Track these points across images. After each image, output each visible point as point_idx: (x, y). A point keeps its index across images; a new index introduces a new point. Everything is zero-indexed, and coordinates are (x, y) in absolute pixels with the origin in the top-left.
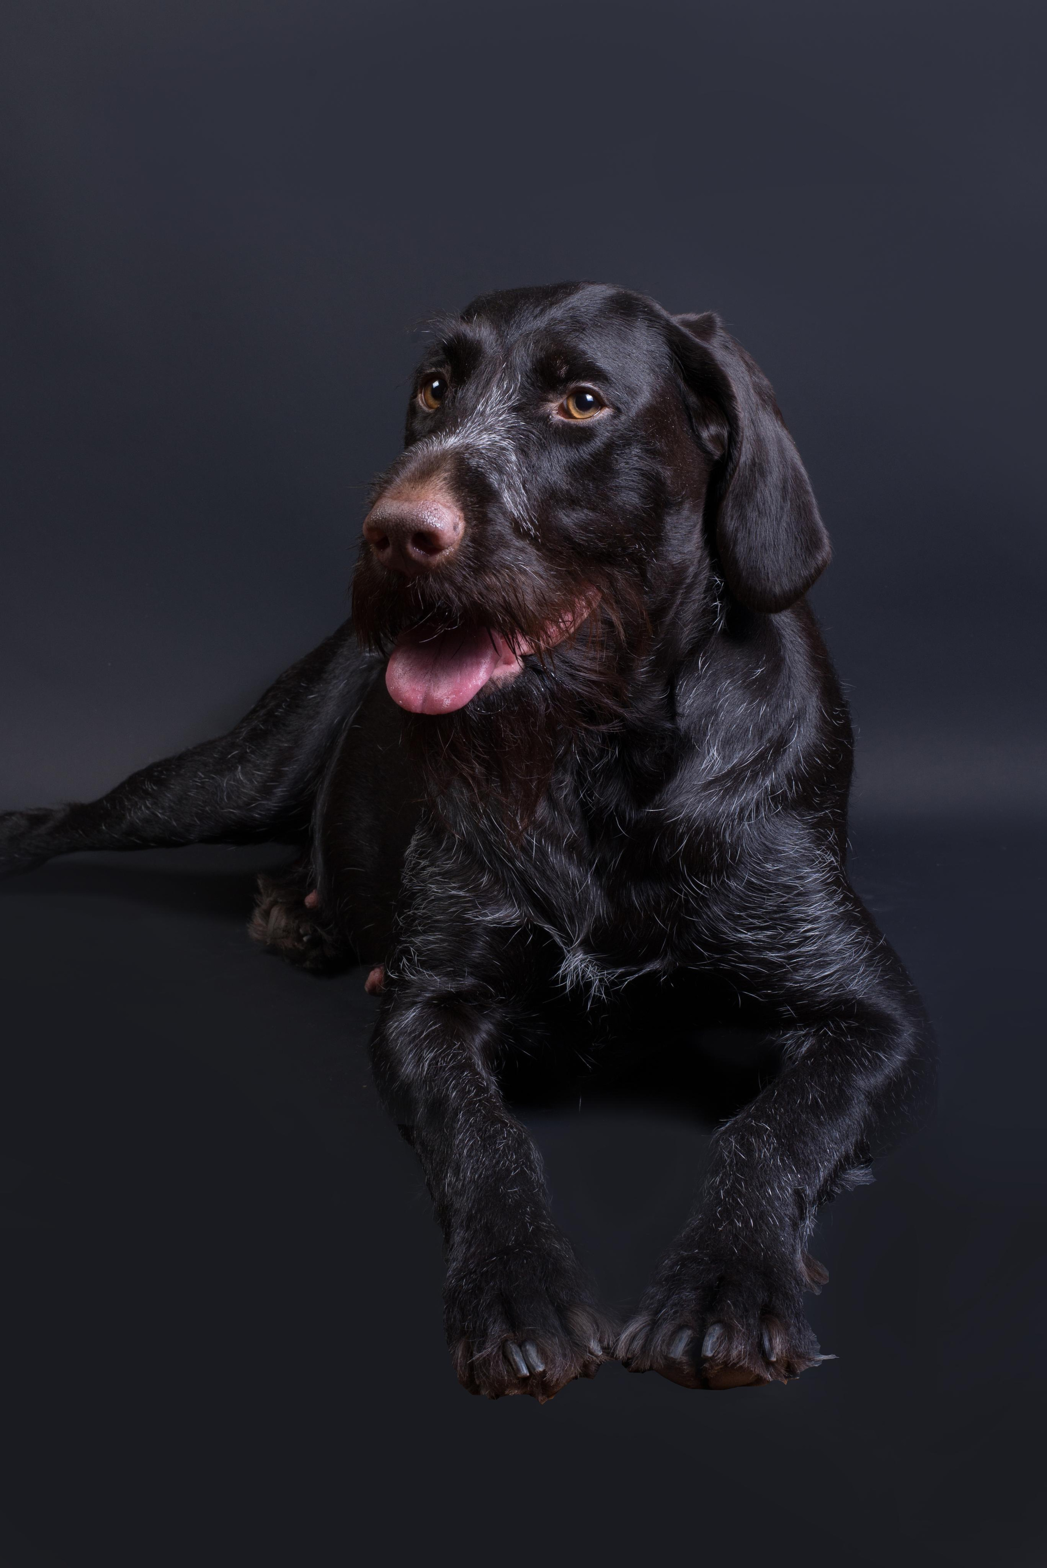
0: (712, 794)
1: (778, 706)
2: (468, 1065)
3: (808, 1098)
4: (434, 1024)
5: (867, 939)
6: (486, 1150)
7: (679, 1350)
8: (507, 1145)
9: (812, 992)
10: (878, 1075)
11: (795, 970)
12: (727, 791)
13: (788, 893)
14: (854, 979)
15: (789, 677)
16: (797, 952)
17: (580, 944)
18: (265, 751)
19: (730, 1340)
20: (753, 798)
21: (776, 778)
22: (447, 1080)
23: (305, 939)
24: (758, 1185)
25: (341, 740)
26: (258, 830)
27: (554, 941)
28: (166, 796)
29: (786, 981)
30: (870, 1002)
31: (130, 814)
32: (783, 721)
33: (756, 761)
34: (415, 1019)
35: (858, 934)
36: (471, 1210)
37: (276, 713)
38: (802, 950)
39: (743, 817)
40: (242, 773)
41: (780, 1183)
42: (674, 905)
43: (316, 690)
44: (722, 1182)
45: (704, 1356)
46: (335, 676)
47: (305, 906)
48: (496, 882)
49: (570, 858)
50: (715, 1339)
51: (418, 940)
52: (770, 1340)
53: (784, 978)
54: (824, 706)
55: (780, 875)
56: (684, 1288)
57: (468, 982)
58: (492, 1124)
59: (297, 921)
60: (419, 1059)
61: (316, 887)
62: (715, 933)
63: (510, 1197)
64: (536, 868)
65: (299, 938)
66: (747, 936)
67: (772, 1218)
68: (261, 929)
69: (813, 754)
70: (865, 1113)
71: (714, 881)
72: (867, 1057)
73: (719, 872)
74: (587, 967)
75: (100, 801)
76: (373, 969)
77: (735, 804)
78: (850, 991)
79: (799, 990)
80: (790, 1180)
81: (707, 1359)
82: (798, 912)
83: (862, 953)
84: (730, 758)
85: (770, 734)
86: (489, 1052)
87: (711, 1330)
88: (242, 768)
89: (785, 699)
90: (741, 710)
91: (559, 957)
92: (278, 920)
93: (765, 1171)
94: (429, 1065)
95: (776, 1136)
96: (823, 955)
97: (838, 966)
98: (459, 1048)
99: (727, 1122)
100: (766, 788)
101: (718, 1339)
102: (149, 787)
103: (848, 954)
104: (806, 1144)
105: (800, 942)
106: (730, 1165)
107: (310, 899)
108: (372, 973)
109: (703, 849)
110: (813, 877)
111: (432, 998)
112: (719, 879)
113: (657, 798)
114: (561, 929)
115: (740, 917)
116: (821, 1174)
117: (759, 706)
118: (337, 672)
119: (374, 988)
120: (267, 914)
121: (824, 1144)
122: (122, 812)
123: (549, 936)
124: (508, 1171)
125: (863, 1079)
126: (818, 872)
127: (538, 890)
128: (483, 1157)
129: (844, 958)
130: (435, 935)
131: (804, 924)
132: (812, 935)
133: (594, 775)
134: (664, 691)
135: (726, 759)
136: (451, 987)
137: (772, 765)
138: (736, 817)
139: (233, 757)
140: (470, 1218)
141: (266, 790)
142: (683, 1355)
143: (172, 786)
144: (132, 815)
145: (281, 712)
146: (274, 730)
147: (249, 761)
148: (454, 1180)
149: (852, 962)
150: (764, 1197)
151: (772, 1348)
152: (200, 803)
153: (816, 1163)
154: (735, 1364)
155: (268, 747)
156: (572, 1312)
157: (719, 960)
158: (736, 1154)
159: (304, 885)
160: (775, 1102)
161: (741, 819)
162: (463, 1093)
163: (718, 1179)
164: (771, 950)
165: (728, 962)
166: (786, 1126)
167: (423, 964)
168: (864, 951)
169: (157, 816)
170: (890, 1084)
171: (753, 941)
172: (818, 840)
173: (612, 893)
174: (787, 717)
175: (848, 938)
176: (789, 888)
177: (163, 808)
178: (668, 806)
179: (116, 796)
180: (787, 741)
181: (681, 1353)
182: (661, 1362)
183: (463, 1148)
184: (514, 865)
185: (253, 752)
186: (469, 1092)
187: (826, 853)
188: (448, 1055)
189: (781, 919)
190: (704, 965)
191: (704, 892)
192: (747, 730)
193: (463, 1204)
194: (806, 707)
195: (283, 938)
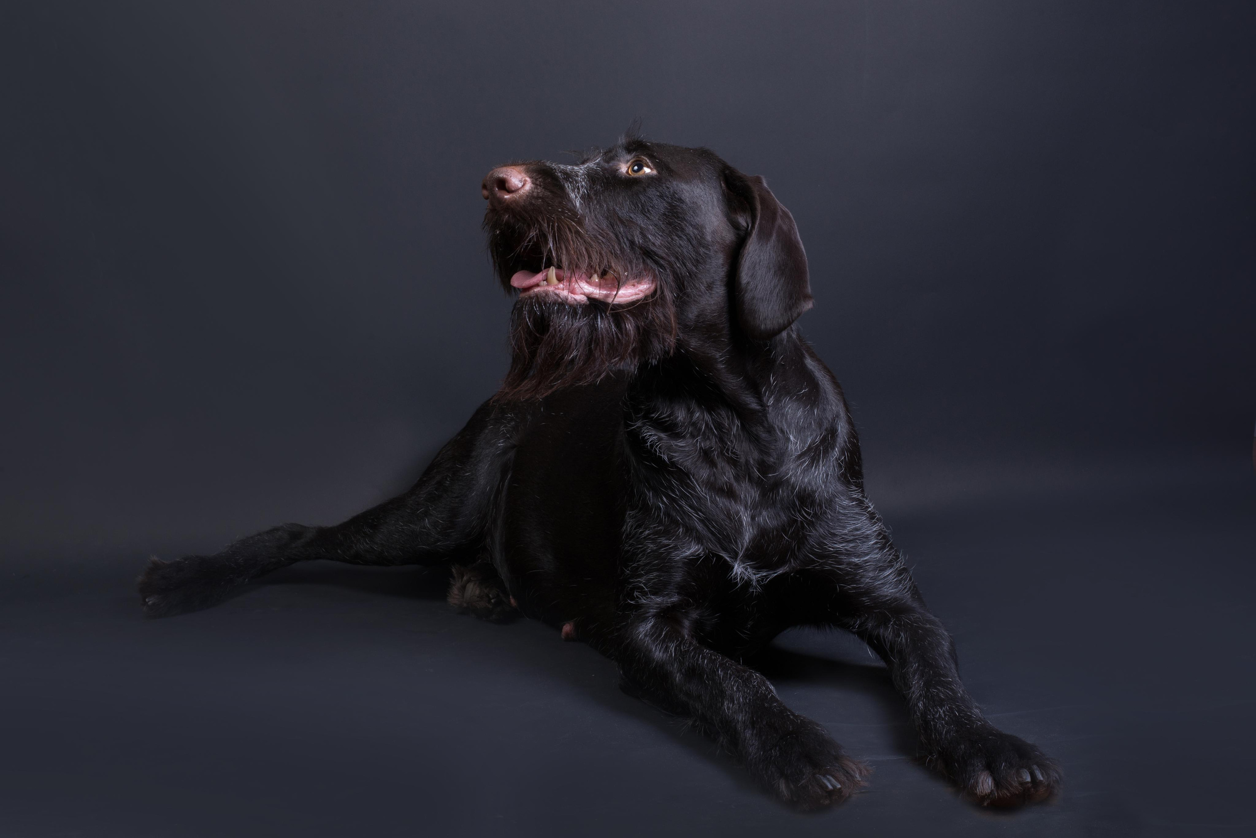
0: (805, 461)
1: (825, 410)
9: (879, 587)
12: (813, 458)
15: (824, 393)
17: (741, 559)
21: (838, 451)
29: (865, 578)
32: (830, 418)
33: (822, 442)
38: (872, 556)
40: (428, 523)
48: (687, 531)
51: (642, 580)
53: (863, 575)
57: (677, 598)
59: (487, 590)
62: (821, 546)
66: (841, 546)
68: (458, 598)
73: (820, 505)
79: (872, 584)
84: (806, 440)
85: (824, 427)
90: (800, 414)
92: (473, 591)
97: (891, 570)
105: (871, 552)
112: (820, 509)
130: (654, 574)
131: (872, 539)
135: (803, 441)
141: (446, 534)
157: (824, 563)
165: (829, 564)
171: (844, 550)
174: (832, 416)
190: (815, 567)
191: (811, 518)
192: (810, 424)
195: (477, 601)
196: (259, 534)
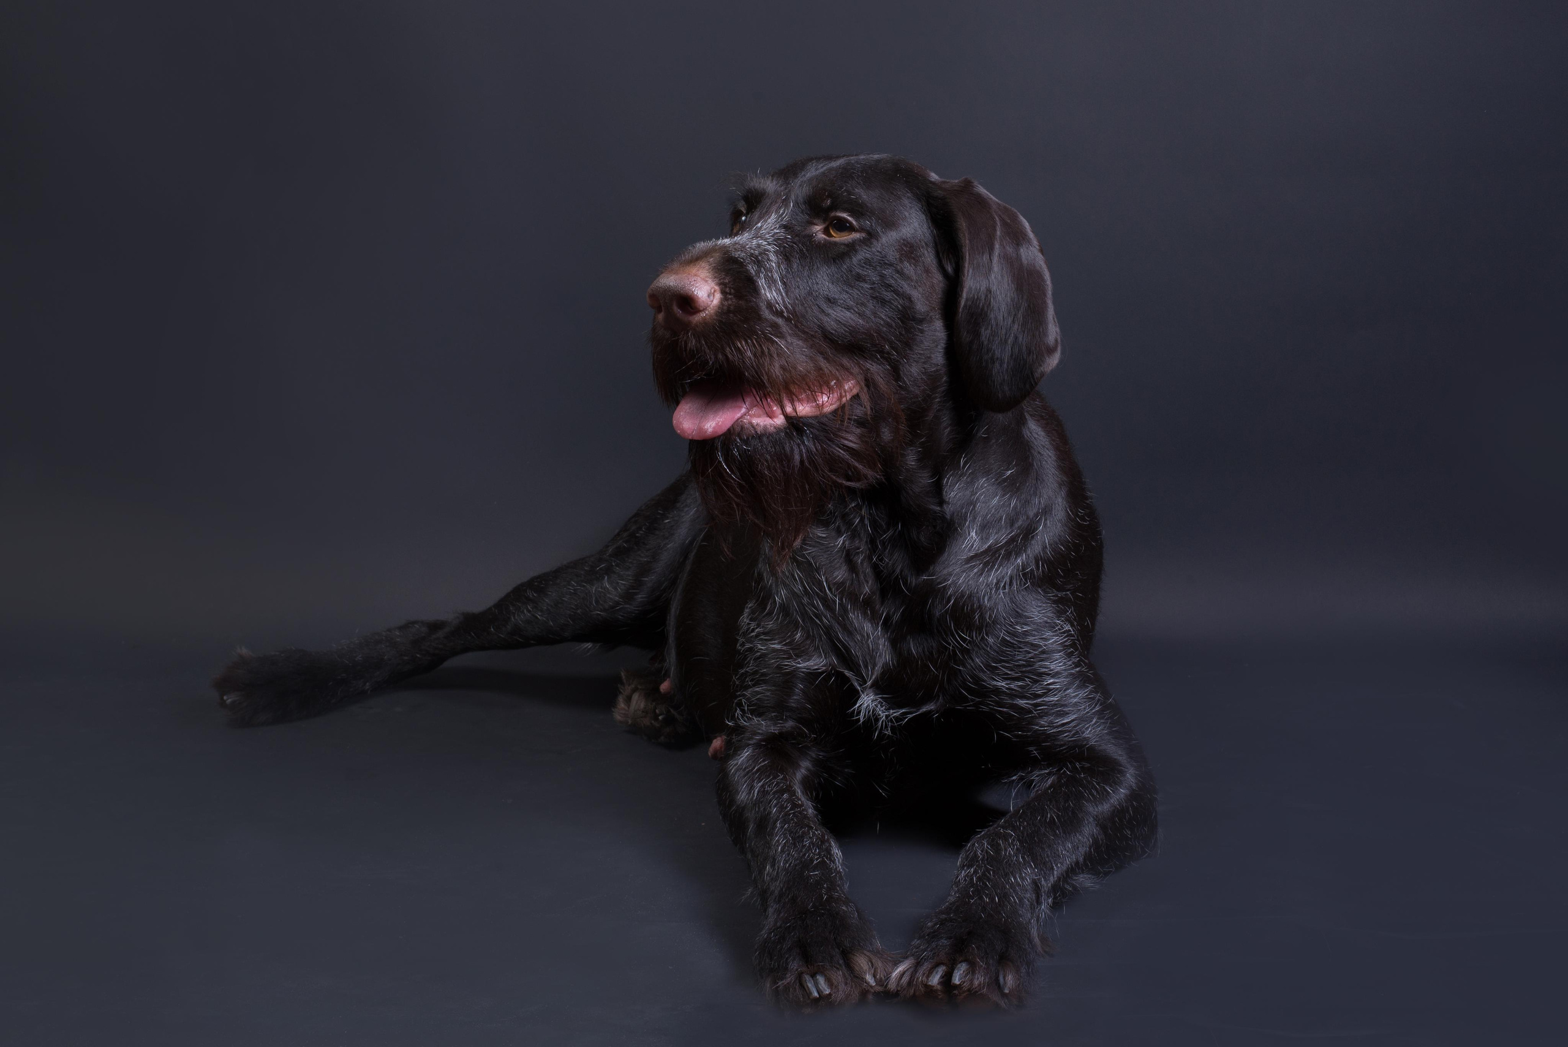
0: (974, 566)
1: (1027, 502)
2: (789, 790)
3: (1047, 817)
4: (763, 761)
5: (1098, 696)
6: (795, 846)
7: (935, 980)
8: (812, 843)
9: (1054, 736)
10: (1105, 804)
11: (1041, 716)
12: (986, 564)
13: (1035, 650)
14: (1088, 728)
15: (1037, 479)
16: (1041, 701)
17: (872, 686)
18: (628, 564)
19: (973, 973)
20: (1007, 573)
21: (1026, 558)
22: (771, 801)
23: (660, 718)
24: (1003, 874)
25: (692, 556)
26: (621, 629)
27: (852, 685)
28: (544, 600)
29: (1033, 725)
30: (1100, 748)
31: (514, 616)
32: (1031, 514)
33: (1008, 543)
34: (749, 758)
35: (1091, 692)
36: (782, 889)
37: (637, 535)
38: (1046, 699)
39: (999, 587)
40: (608, 581)
41: (1021, 874)
42: (944, 657)
43: (671, 516)
44: (975, 872)
45: (953, 984)
46: (686, 505)
47: (660, 692)
48: (808, 637)
49: (865, 614)
50: (962, 972)
51: (748, 693)
52: (1004, 978)
53: (1032, 721)
54: (1070, 507)
55: (1028, 635)
56: (941, 937)
57: (790, 724)
58: (802, 828)
59: (654, 703)
60: (751, 788)
61: (669, 677)
62: (977, 680)
63: (812, 878)
64: (838, 623)
65: (656, 718)
66: (1002, 684)
67: (1013, 897)
68: (623, 712)
69: (1058, 542)
70: (1093, 832)
71: (976, 637)
72: (1096, 789)
73: (980, 629)
74: (877, 706)
75: (490, 609)
76: (715, 738)
77: (992, 578)
78: (1085, 738)
79: (1044, 733)
80: (1028, 874)
81: (956, 987)
82: (1041, 667)
83: (1094, 707)
84: (987, 539)
85: (1020, 523)
86: (806, 784)
87: (959, 965)
88: (608, 578)
89: (1032, 496)
90: (995, 501)
91: (854, 696)
92: (638, 702)
93: (1010, 865)
94: (758, 792)
95: (1019, 840)
96: (1063, 706)
97: (1075, 716)
98: (782, 779)
99: (981, 832)
100: (1018, 565)
101: (964, 972)
102: (530, 594)
103: (1083, 707)
104: (1043, 849)
105: (1045, 693)
106: (982, 860)
107: (665, 686)
108: (715, 741)
109: (967, 608)
110: (1053, 640)
111: (761, 740)
112: (980, 635)
113: (931, 568)
114: (858, 674)
115: (996, 668)
116: (1055, 872)
117: (1010, 499)
118: (688, 501)
119: (716, 752)
120: (629, 699)
121: (1058, 851)
122: (508, 615)
123: (847, 679)
124: (812, 860)
125: (1093, 806)
126: (1057, 635)
127: (840, 641)
128: (793, 852)
129: (1080, 710)
130: (762, 687)
131: (1048, 677)
132: (1054, 688)
133: (883, 543)
134: (932, 477)
135: (983, 540)
136: (774, 729)
137: (1022, 548)
138: (993, 586)
139: (601, 569)
140: (781, 895)
141: (628, 597)
142: (938, 984)
143: (550, 593)
144: (516, 618)
145: (641, 534)
146: (636, 547)
147: (614, 572)
148: (771, 871)
149: (1086, 714)
150: (1008, 883)
151: (1005, 983)
152: (573, 606)
153: (1051, 864)
154: (976, 992)
155: (630, 561)
156: (854, 955)
157: (981, 703)
158: (987, 852)
159: (660, 675)
160: (1020, 817)
161: (997, 589)
162: (782, 808)
163: (972, 870)
164: (1023, 697)
165: (988, 705)
166: (1027, 835)
167: (752, 712)
168: (1096, 705)
169: (537, 617)
170: (1114, 811)
171: (1007, 689)
172: (1059, 613)
173: (894, 643)
174: (1035, 511)
175: (1082, 693)
176: (1035, 646)
177: (542, 611)
178: (939, 575)
179: (502, 604)
180: (1036, 529)
181: (937, 982)
182: (922, 989)
183: (778, 846)
184: (821, 620)
185: (617, 565)
186: (787, 807)
187: (1065, 624)
188: (773, 783)
189: (1029, 672)
190: (969, 706)
191: (967, 645)
192: (1001, 518)
193: (776, 887)
194: (1052, 505)
195: (642, 717)
196: (389, 630)
